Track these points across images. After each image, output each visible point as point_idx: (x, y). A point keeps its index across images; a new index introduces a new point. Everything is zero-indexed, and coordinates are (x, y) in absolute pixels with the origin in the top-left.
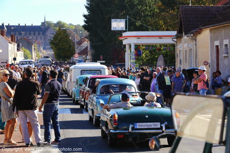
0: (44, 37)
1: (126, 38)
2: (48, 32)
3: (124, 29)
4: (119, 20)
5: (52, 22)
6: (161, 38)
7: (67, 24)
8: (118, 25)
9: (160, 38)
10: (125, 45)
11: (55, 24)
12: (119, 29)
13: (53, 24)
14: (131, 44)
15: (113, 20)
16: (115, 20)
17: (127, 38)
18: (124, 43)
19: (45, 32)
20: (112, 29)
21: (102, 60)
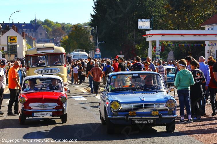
0: (35, 34)
1: (151, 35)
2: (39, 29)
3: (149, 28)
4: (145, 19)
5: (40, 21)
6: (183, 36)
7: (53, 23)
8: (144, 24)
9: (181, 36)
10: (148, 42)
11: (42, 22)
12: (145, 27)
13: (41, 22)
14: (156, 41)
15: (139, 20)
16: (141, 19)
17: (153, 36)
18: (147, 40)
19: (36, 29)
20: (138, 28)
21: (121, 55)
